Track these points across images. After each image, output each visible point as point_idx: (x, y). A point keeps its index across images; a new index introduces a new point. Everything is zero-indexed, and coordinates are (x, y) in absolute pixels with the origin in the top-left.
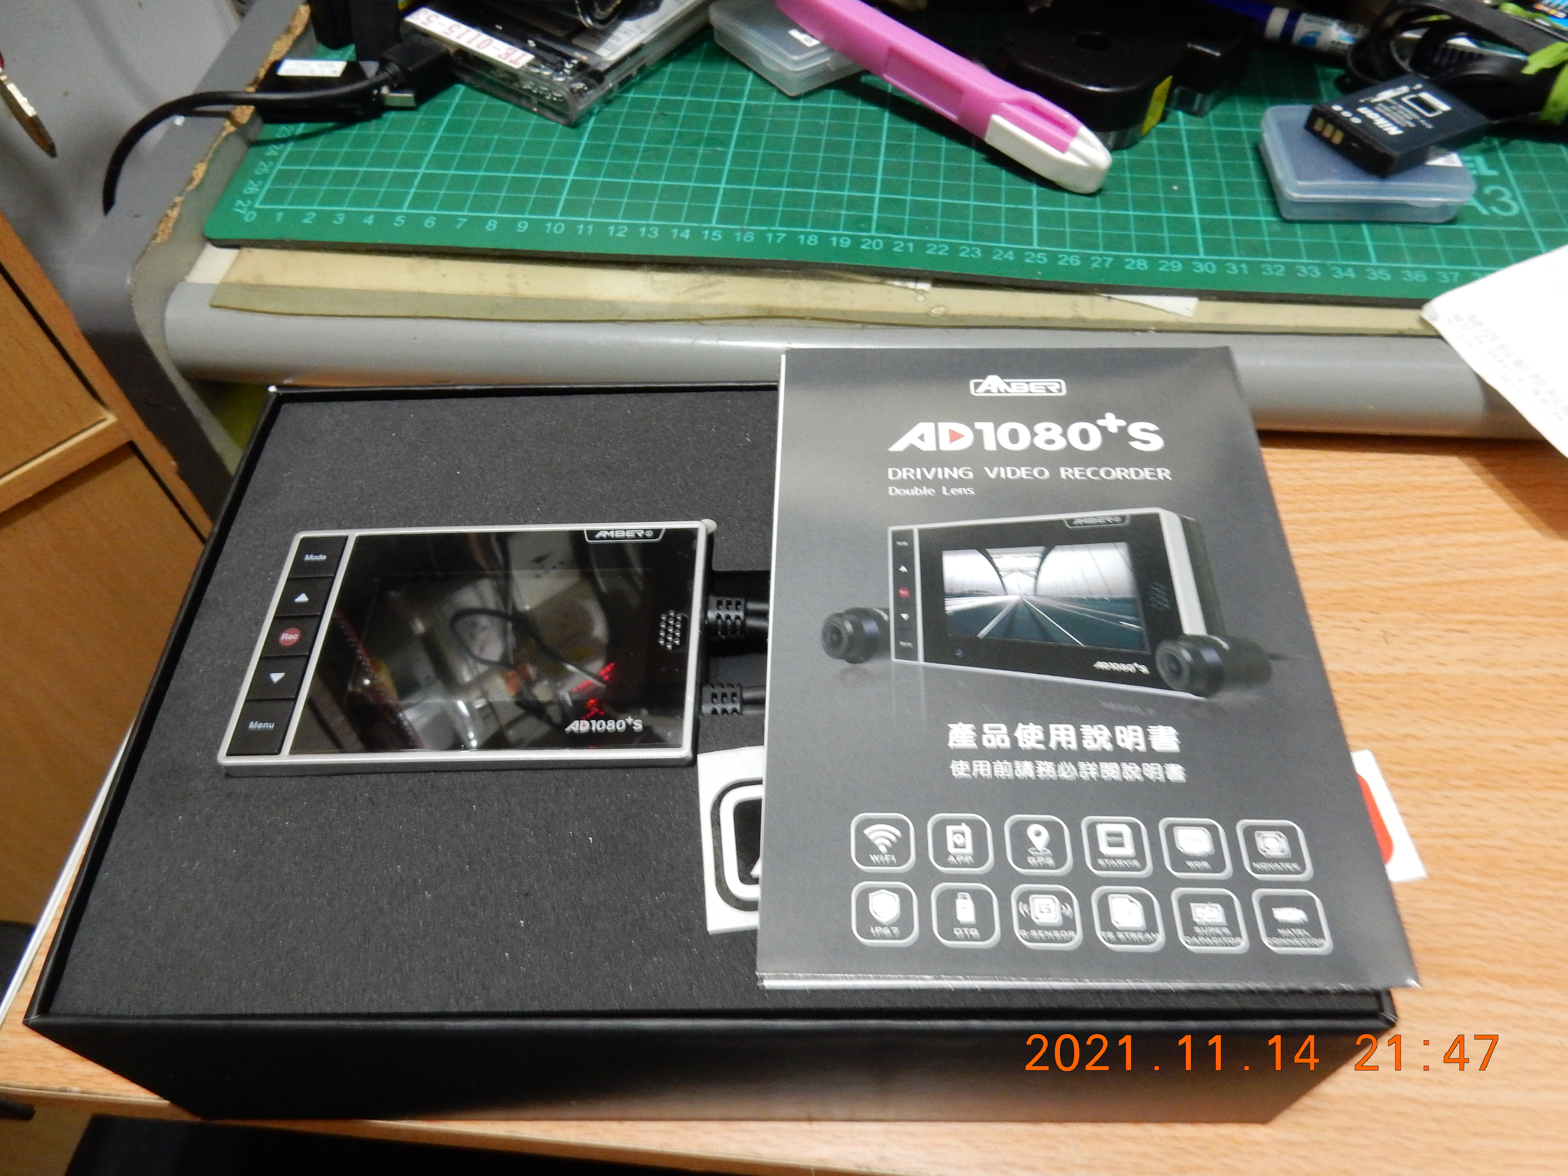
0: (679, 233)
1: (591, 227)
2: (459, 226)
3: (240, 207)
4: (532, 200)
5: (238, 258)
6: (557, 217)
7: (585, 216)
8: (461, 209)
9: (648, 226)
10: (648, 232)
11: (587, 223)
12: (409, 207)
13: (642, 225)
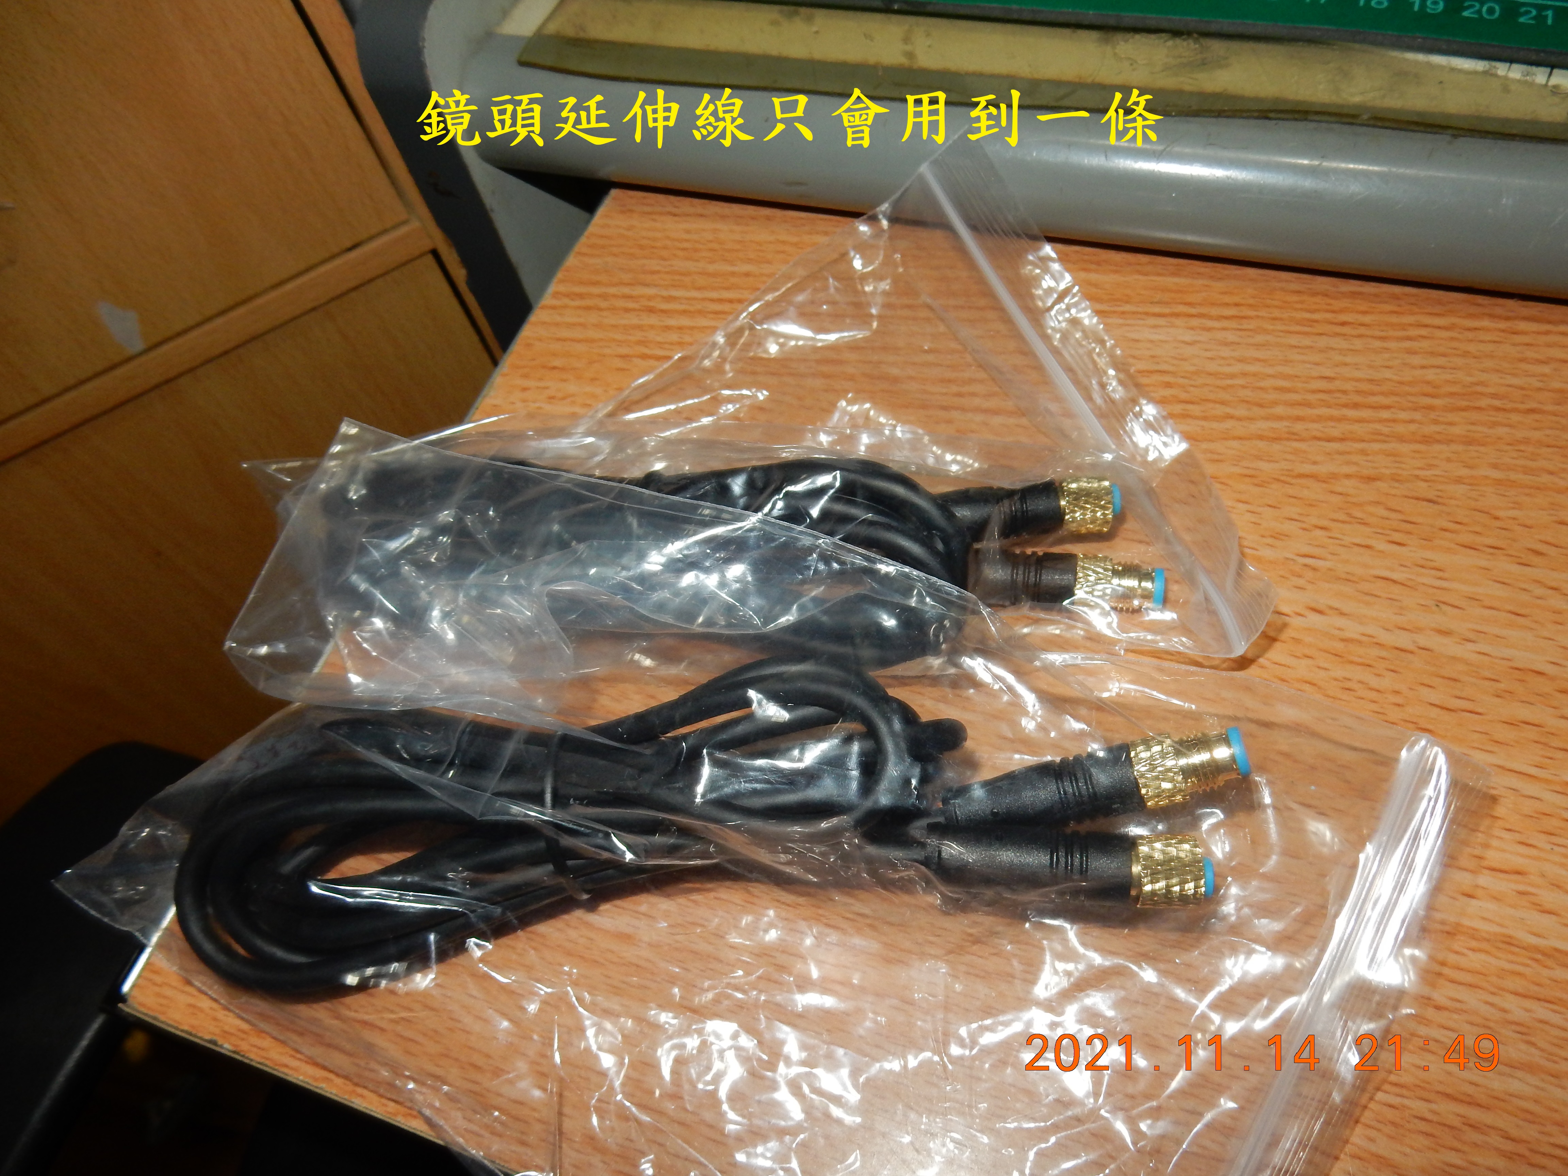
5: (560, 5)
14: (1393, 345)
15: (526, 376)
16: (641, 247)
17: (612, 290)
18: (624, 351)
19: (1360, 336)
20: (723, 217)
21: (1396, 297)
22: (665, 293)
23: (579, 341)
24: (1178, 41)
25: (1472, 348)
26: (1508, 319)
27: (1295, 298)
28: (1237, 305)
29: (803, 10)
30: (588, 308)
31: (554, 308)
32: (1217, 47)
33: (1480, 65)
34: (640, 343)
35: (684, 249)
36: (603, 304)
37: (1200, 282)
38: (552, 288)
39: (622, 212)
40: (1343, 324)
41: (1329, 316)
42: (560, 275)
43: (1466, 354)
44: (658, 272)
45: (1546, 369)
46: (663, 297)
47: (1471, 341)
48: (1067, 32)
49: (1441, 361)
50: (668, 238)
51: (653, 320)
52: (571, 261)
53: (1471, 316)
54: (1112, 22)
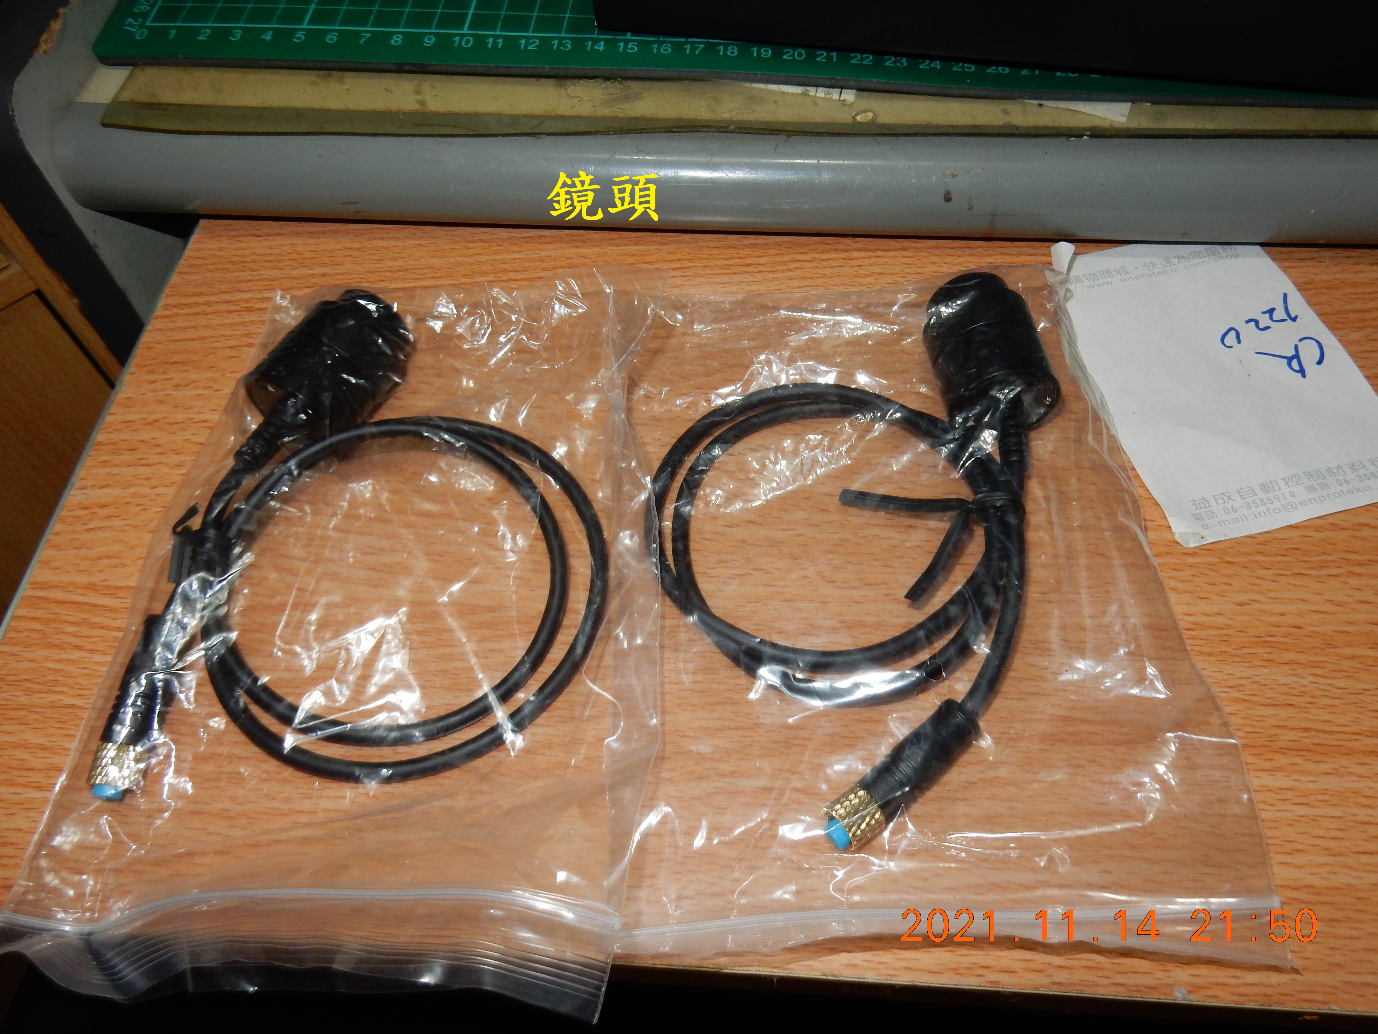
0: (592, 45)
1: (500, 41)
2: (362, 42)
3: (131, 25)
4: (438, 15)
5: (130, 76)
6: (465, 31)
7: (495, 30)
8: (364, 25)
9: (560, 39)
10: (560, 44)
11: (496, 37)
12: (309, 24)
13: (554, 38)
14: (779, 275)
15: (151, 372)
16: (233, 263)
17: (214, 298)
18: (232, 343)
19: (759, 272)
20: (298, 234)
21: (778, 244)
22: (259, 296)
23: (193, 340)
24: (608, 83)
25: (827, 272)
26: (846, 251)
27: (715, 252)
28: (679, 260)
29: (335, 73)
30: (196, 314)
31: (166, 317)
32: (635, 86)
33: (798, 90)
34: (246, 335)
35: (269, 261)
36: (209, 310)
37: (653, 247)
38: (162, 302)
39: (212, 238)
40: (748, 265)
41: (739, 261)
42: (167, 291)
43: (824, 276)
44: (251, 281)
45: (870, 280)
46: (258, 299)
47: (826, 267)
48: (533, 80)
49: (809, 282)
50: (254, 253)
51: (253, 317)
52: (175, 279)
53: (825, 251)
54: (561, 73)
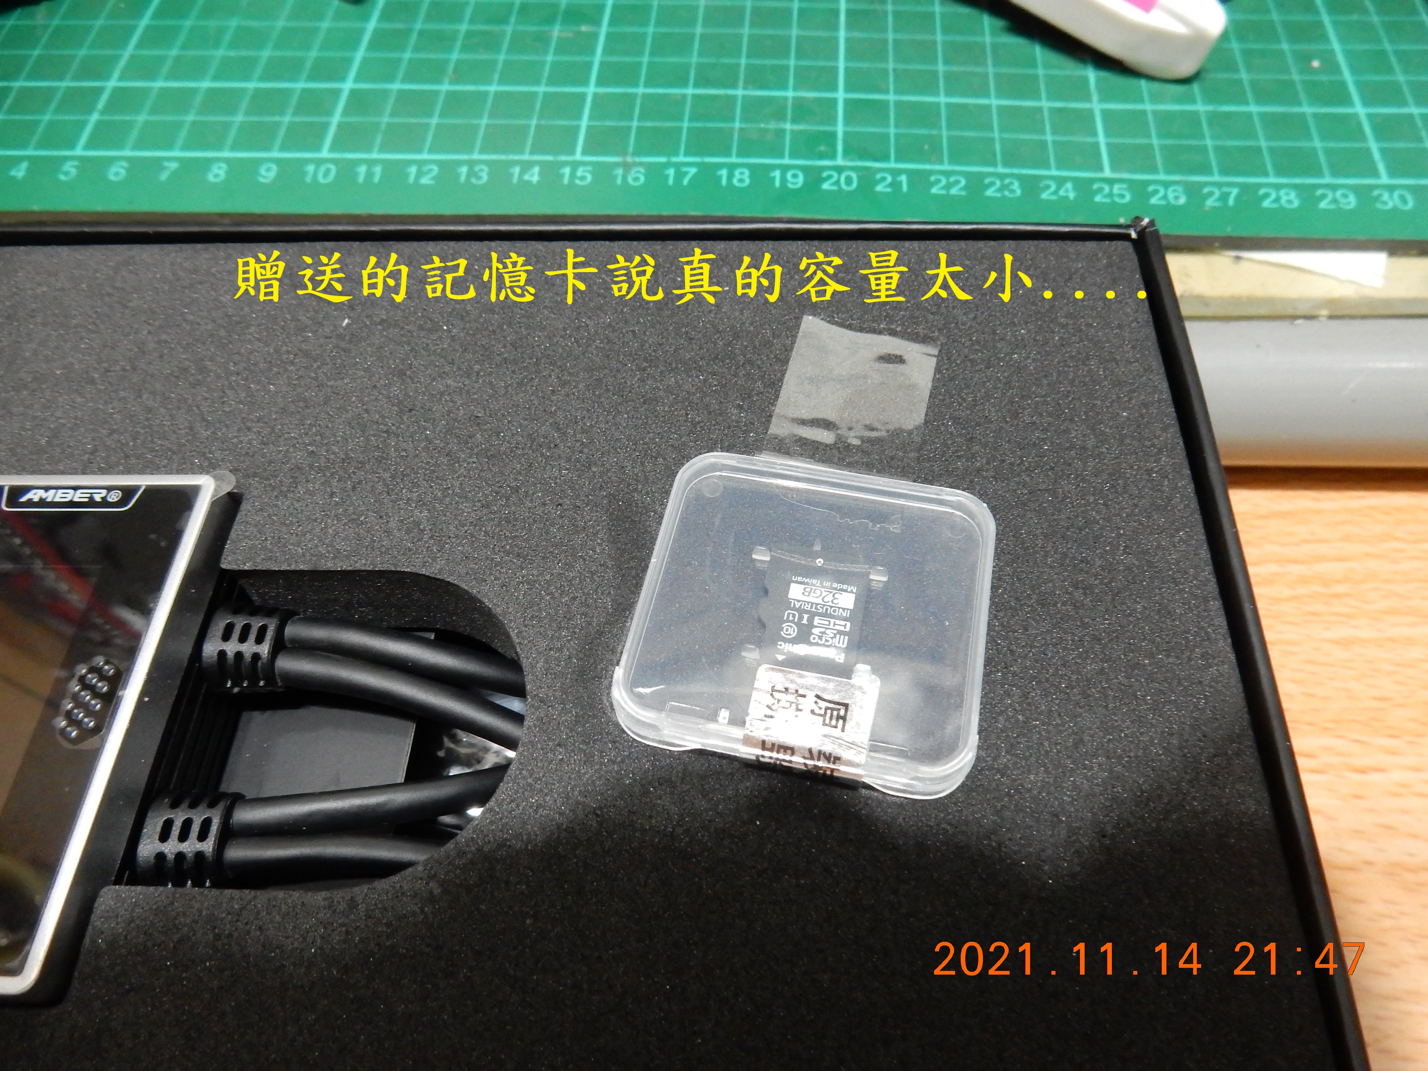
0: (521, 173)
1: (379, 167)
2: (162, 179)
4: (285, 125)
6: (325, 153)
7: (369, 149)
8: (170, 147)
9: (471, 164)
10: (471, 173)
11: (371, 163)
12: (86, 147)
13: (461, 163)
